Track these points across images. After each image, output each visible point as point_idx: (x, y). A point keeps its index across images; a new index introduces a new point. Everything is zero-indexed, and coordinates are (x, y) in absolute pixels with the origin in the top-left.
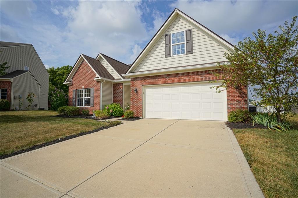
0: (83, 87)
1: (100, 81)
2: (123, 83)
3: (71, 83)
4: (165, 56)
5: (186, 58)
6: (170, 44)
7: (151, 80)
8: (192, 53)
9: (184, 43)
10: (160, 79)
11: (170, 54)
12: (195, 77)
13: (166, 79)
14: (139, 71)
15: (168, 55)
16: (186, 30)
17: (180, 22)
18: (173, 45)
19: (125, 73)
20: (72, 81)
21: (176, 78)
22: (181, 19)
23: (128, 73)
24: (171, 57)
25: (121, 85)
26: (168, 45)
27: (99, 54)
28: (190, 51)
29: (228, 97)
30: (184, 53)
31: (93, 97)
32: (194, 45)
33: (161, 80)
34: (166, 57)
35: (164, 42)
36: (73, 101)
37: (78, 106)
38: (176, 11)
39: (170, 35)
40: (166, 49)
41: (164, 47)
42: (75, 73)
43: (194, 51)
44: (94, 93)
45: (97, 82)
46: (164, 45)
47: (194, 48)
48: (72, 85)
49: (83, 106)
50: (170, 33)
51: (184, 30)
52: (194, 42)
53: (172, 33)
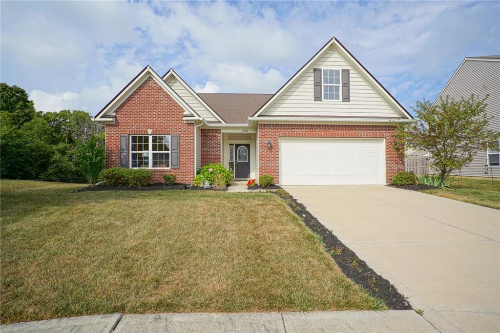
0: (150, 131)
1: (193, 124)
2: (220, 130)
3: (114, 120)
4: (313, 99)
5: (342, 106)
6: (320, 83)
7: (293, 130)
8: (349, 101)
9: (339, 86)
10: (307, 130)
11: (321, 97)
12: (353, 132)
13: (316, 130)
14: (273, 114)
15: (318, 98)
16: (342, 70)
17: (334, 56)
18: (324, 86)
19: (252, 116)
20: (115, 116)
21: (330, 131)
24: (322, 101)
25: (217, 133)
26: (317, 84)
27: (169, 71)
28: (346, 98)
29: (387, 158)
30: (339, 99)
31: (178, 151)
32: (351, 91)
33: (309, 131)
34: (315, 100)
35: (312, 78)
36: (122, 157)
37: (135, 168)
38: (334, 40)
39: (320, 70)
40: (314, 88)
41: (313, 86)
42: (126, 100)
43: (351, 99)
44: (179, 145)
45: (187, 123)
46: (313, 82)
47: (351, 95)
48: (116, 124)
49: (148, 167)
50: (320, 68)
51: (340, 69)
52: (351, 87)
53: (323, 68)
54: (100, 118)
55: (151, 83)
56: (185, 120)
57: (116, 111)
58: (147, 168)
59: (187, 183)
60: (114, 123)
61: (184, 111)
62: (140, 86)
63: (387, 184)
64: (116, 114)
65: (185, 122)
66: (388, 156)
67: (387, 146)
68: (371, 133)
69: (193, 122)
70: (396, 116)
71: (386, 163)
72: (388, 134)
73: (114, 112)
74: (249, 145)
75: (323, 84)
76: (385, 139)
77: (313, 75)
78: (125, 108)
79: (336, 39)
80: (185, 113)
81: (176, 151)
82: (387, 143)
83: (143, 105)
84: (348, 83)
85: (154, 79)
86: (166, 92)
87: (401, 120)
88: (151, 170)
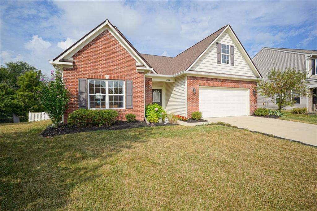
0: (107, 77)
1: (143, 73)
2: (152, 78)
3: (72, 64)
4: (217, 62)
5: (230, 68)
6: (220, 52)
7: (207, 82)
8: (234, 65)
9: (229, 56)
11: (220, 62)
12: (236, 84)
13: (219, 82)
15: (219, 62)
16: (231, 46)
17: (226, 36)
19: (186, 70)
20: (73, 61)
21: (225, 83)
22: (227, 34)
23: (189, 70)
24: (221, 64)
25: (150, 81)
26: (218, 53)
28: (233, 64)
29: (250, 100)
30: (229, 64)
31: (132, 94)
32: (235, 59)
33: (215, 83)
34: (217, 63)
35: (216, 49)
36: (81, 99)
37: (93, 109)
38: (228, 26)
39: (220, 44)
40: (217, 55)
41: (216, 54)
42: (84, 48)
43: (235, 64)
44: (132, 89)
45: (139, 72)
46: (216, 51)
47: (235, 62)
48: (74, 68)
49: (105, 107)
50: (220, 42)
51: (229, 45)
52: (235, 57)
53: (221, 43)
54: (59, 61)
55: (107, 35)
56: (138, 70)
57: (74, 57)
58: (104, 109)
59: (139, 120)
60: (73, 67)
61: (136, 62)
62: (97, 37)
63: (251, 115)
64: (74, 59)
65: (137, 71)
66: (251, 99)
67: (250, 93)
68: (244, 85)
69: (143, 71)
70: (253, 76)
71: (250, 103)
72: (251, 86)
73: (72, 57)
74: (161, 90)
75: (222, 54)
76: (249, 89)
77: (216, 47)
78: (84, 55)
79: (230, 26)
80: (137, 64)
81: (130, 94)
82: (250, 91)
83: (100, 54)
84: (233, 54)
85: (111, 32)
86: (120, 45)
87: (256, 79)
88: (109, 110)
